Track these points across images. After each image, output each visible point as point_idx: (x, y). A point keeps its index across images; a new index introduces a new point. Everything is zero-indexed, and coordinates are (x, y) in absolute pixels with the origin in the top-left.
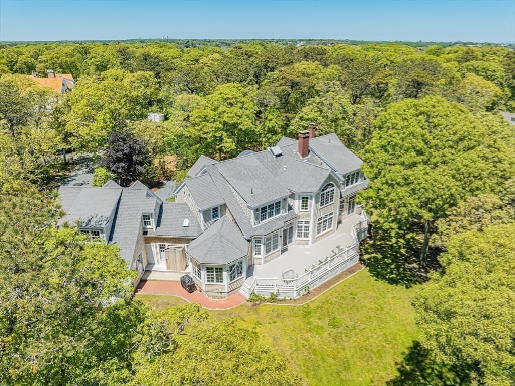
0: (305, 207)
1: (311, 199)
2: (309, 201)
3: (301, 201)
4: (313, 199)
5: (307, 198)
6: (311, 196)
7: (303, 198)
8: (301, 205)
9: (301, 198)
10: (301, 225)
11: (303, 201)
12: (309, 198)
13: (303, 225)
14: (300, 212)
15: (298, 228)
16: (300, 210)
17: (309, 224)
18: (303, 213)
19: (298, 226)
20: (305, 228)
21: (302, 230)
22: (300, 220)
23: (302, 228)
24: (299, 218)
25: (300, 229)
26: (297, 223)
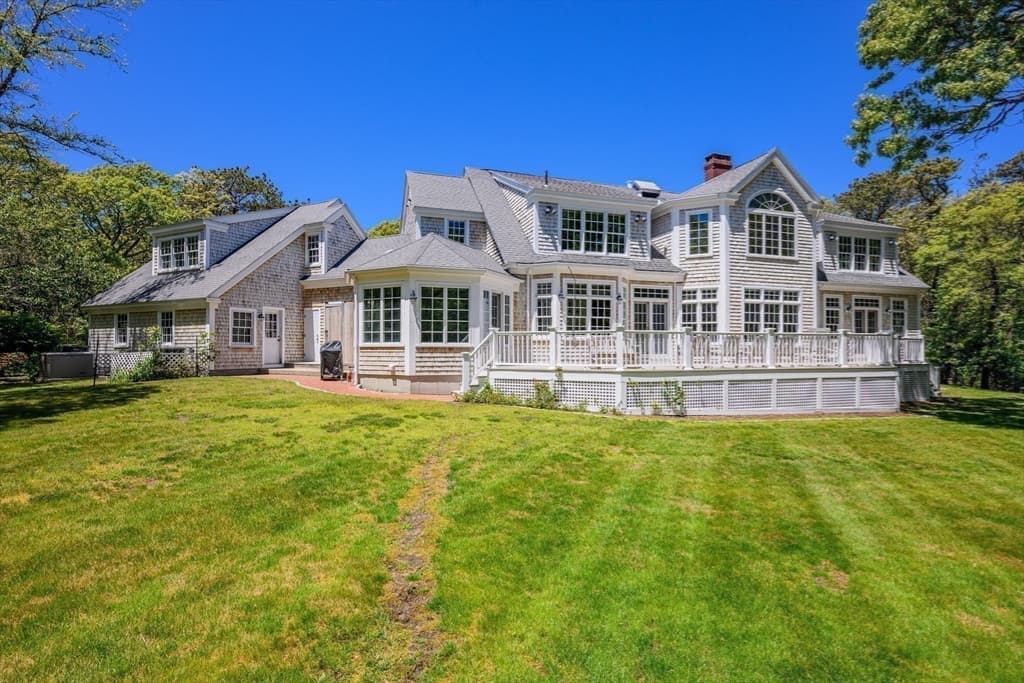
0: (699, 244)
1: (716, 219)
2: (711, 224)
3: (687, 226)
4: (723, 218)
5: (705, 217)
6: (716, 208)
7: (693, 218)
8: (688, 238)
9: (687, 219)
10: (692, 301)
11: (694, 226)
12: (711, 216)
13: (699, 300)
14: (687, 262)
15: (684, 311)
16: (688, 255)
17: (715, 296)
18: (697, 262)
19: (684, 306)
20: (704, 310)
21: (695, 316)
22: (687, 287)
23: (695, 310)
24: (685, 278)
25: (689, 316)
26: (679, 295)
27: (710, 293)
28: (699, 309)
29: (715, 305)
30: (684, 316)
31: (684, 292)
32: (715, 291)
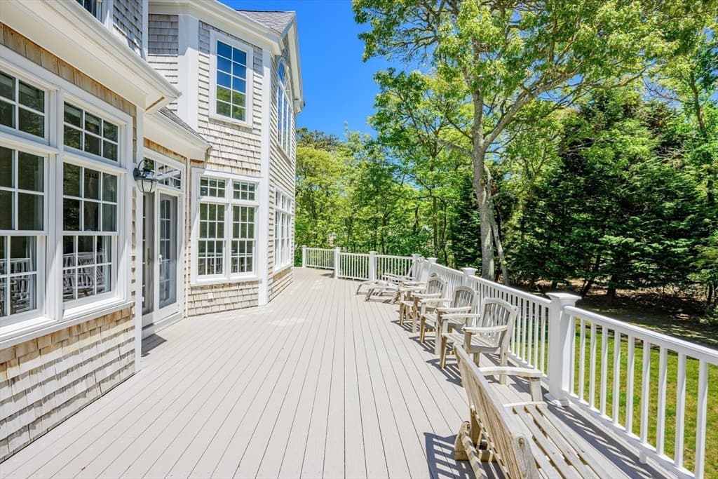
0: (231, 101)
1: (257, 67)
2: (250, 73)
3: (213, 59)
4: (266, 71)
5: (241, 56)
6: (258, 51)
8: (214, 82)
9: (213, 45)
10: (217, 200)
12: (250, 59)
13: (229, 200)
14: (211, 126)
15: (203, 216)
16: (213, 113)
17: (252, 197)
18: (228, 130)
19: (203, 206)
20: (236, 218)
21: (221, 226)
22: (210, 172)
23: (221, 217)
24: (207, 156)
25: (212, 225)
26: (196, 187)
27: (246, 190)
28: (229, 214)
29: (252, 210)
30: (203, 226)
31: (204, 182)
32: (252, 188)
